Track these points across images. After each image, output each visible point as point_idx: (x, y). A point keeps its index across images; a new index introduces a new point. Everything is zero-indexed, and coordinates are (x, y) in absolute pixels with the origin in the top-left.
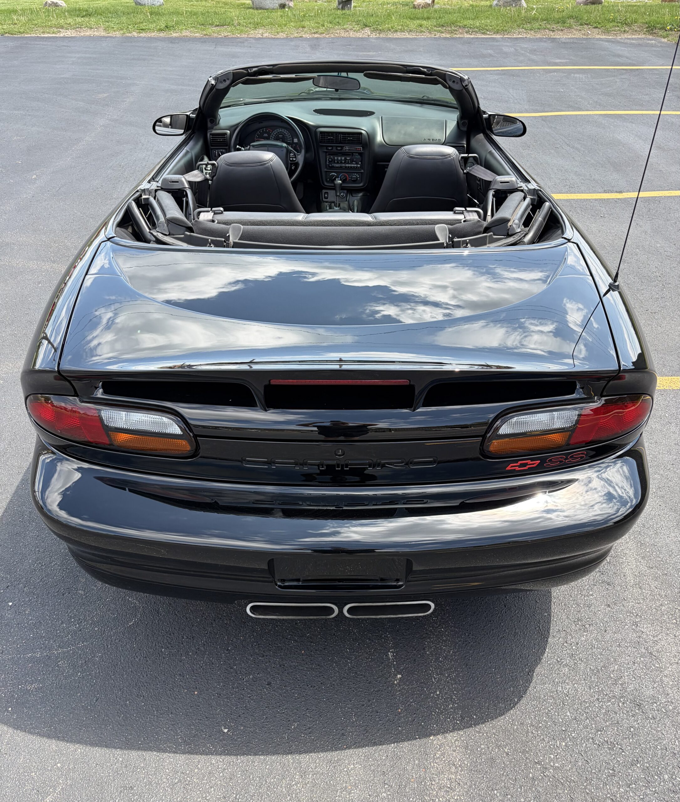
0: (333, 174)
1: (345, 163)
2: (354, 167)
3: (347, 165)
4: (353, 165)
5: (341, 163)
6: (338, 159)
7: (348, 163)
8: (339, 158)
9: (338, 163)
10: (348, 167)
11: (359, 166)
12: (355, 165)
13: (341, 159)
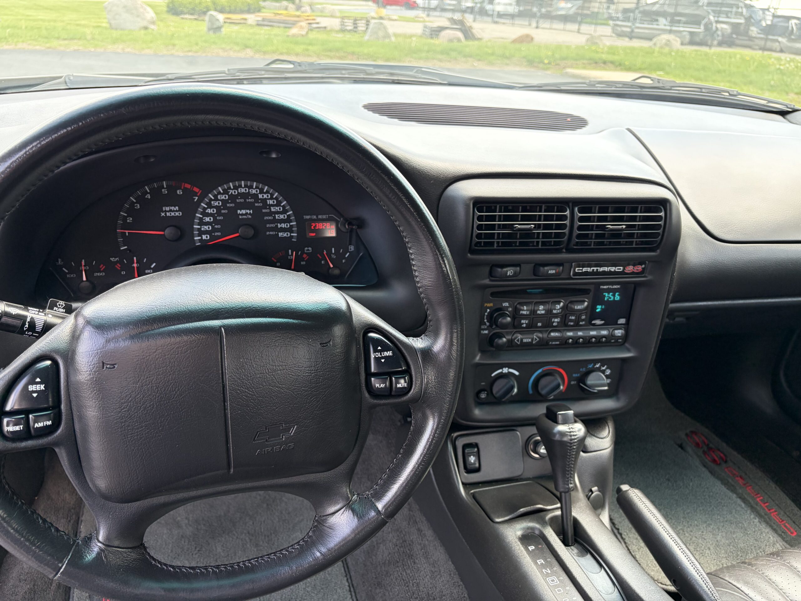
0: (505, 370)
1: (564, 325)
2: (599, 339)
3: (570, 334)
4: (593, 333)
5: (548, 326)
6: (534, 312)
7: (577, 326)
8: (541, 310)
9: (531, 327)
10: (576, 340)
11: (619, 333)
12: (604, 332)
13: (549, 312)
